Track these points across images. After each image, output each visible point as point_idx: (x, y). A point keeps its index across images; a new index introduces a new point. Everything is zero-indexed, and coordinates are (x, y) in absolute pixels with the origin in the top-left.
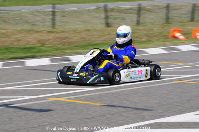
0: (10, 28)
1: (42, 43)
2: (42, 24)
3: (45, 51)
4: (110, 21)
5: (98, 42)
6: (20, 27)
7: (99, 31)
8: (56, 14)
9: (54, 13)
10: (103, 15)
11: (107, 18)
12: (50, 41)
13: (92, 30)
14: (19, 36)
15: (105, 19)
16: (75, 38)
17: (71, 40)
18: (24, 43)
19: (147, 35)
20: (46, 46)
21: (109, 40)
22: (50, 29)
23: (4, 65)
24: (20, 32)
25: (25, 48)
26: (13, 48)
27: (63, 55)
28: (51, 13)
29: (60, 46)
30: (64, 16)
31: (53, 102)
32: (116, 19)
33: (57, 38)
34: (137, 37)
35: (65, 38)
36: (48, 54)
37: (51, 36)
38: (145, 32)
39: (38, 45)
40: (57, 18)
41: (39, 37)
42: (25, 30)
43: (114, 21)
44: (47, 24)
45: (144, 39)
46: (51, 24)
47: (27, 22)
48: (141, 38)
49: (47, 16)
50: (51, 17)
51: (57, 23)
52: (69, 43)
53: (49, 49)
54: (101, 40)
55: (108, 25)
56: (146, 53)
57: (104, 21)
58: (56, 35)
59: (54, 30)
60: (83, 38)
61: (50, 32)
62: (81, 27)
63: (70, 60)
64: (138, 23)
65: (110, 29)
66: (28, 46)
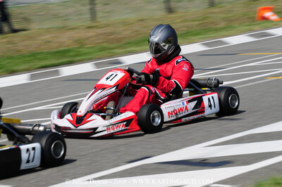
1: (81, 43)
2: (77, 18)
3: (85, 54)
4: (173, 4)
6: (47, 25)
8: (97, 2)
9: (92, 1)
11: (168, 1)
12: (91, 40)
13: (147, 19)
14: (47, 37)
15: (165, 2)
16: (127, 33)
17: (119, 36)
18: (55, 45)
19: (224, 20)
20: (87, 46)
22: (89, 23)
23: (32, 77)
24: (48, 30)
25: (58, 52)
26: (42, 53)
27: (111, 57)
29: (105, 45)
30: (106, 4)
33: (101, 34)
34: (212, 23)
35: (111, 34)
36: (89, 57)
37: (91, 33)
38: (223, 16)
39: (76, 46)
40: (98, 8)
41: (77, 35)
42: (53, 28)
43: (178, 5)
44: (84, 17)
45: (222, 25)
46: (88, 16)
47: (56, 16)
48: (217, 24)
49: (83, 5)
50: (88, 7)
51: (99, 15)
52: (119, 40)
53: (91, 50)
55: (170, 10)
56: (225, 43)
57: (163, 6)
58: (99, 31)
59: (95, 24)
60: (137, 31)
61: (89, 27)
62: (132, 17)
63: (120, 63)
64: (212, 4)
65: (173, 15)
66: (62, 49)
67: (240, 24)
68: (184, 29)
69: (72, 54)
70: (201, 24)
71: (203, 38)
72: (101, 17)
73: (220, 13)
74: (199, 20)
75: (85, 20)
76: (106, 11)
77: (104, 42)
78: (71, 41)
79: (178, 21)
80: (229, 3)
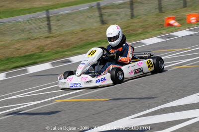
0: (8, 39)
1: (41, 49)
2: (39, 31)
3: (45, 57)
4: (105, 18)
6: (17, 37)
7: (95, 29)
8: (51, 19)
9: (48, 19)
10: (97, 14)
11: (101, 15)
12: (48, 46)
13: (88, 29)
14: (17, 46)
17: (69, 43)
18: (23, 51)
20: (46, 51)
22: (47, 34)
23: (7, 75)
24: (18, 41)
25: (25, 56)
26: (13, 58)
27: (64, 57)
28: (46, 19)
29: (59, 49)
30: (58, 20)
31: (59, 104)
32: (110, 15)
33: (55, 42)
34: (134, 30)
35: (63, 41)
36: (48, 58)
37: (48, 41)
38: (140, 24)
39: (37, 51)
40: (52, 23)
41: (37, 43)
42: (22, 39)
43: (109, 18)
44: (43, 30)
45: (140, 31)
46: (47, 29)
47: (23, 30)
48: (137, 31)
49: (42, 22)
50: (46, 23)
51: (53, 28)
52: (68, 46)
53: (48, 54)
54: (98, 38)
56: (143, 44)
57: (99, 19)
58: (54, 39)
59: (51, 35)
60: (80, 38)
61: (47, 37)
62: (78, 28)
63: (70, 62)
64: (132, 17)
65: (106, 26)
66: (28, 54)
67: (153, 30)
70: (125, 31)
72: (55, 30)
74: (124, 28)
75: (44, 31)
76: (59, 25)
77: (57, 47)
80: (145, 15)
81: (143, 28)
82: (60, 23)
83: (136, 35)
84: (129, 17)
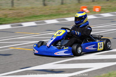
1: (6, 16)
2: (6, 5)
3: (7, 21)
4: (46, 2)
5: (39, 15)
7: (39, 8)
12: (10, 15)
13: (35, 8)
15: (43, 1)
16: (25, 13)
17: (23, 14)
19: (67, 10)
20: (9, 17)
21: (45, 14)
22: (10, 8)
27: (18, 23)
29: (16, 17)
31: (12, 50)
32: (49, 1)
33: (15, 13)
34: (62, 11)
35: (19, 13)
36: (9, 22)
37: (11, 12)
38: (66, 9)
39: (3, 17)
40: (15, 1)
41: (4, 12)
43: (48, 3)
45: (65, 12)
46: (11, 5)
48: (64, 12)
50: (11, 1)
51: (15, 4)
52: (22, 16)
53: (10, 19)
54: (40, 14)
55: (45, 5)
56: (66, 20)
57: (42, 3)
58: (14, 11)
59: (13, 8)
60: (30, 12)
61: (10, 9)
62: (29, 6)
63: (22, 26)
64: (62, 3)
65: (46, 7)
67: (73, 13)
68: (50, 13)
69: (2, 20)
70: (57, 11)
71: (57, 18)
72: (16, 5)
73: (65, 7)
74: (56, 10)
75: (9, 6)
76: (18, 3)
77: (16, 16)
78: (2, 15)
79: (48, 9)
80: (70, 3)
81: (67, 11)
82: (19, 2)
83: (63, 14)
84: (60, 4)
